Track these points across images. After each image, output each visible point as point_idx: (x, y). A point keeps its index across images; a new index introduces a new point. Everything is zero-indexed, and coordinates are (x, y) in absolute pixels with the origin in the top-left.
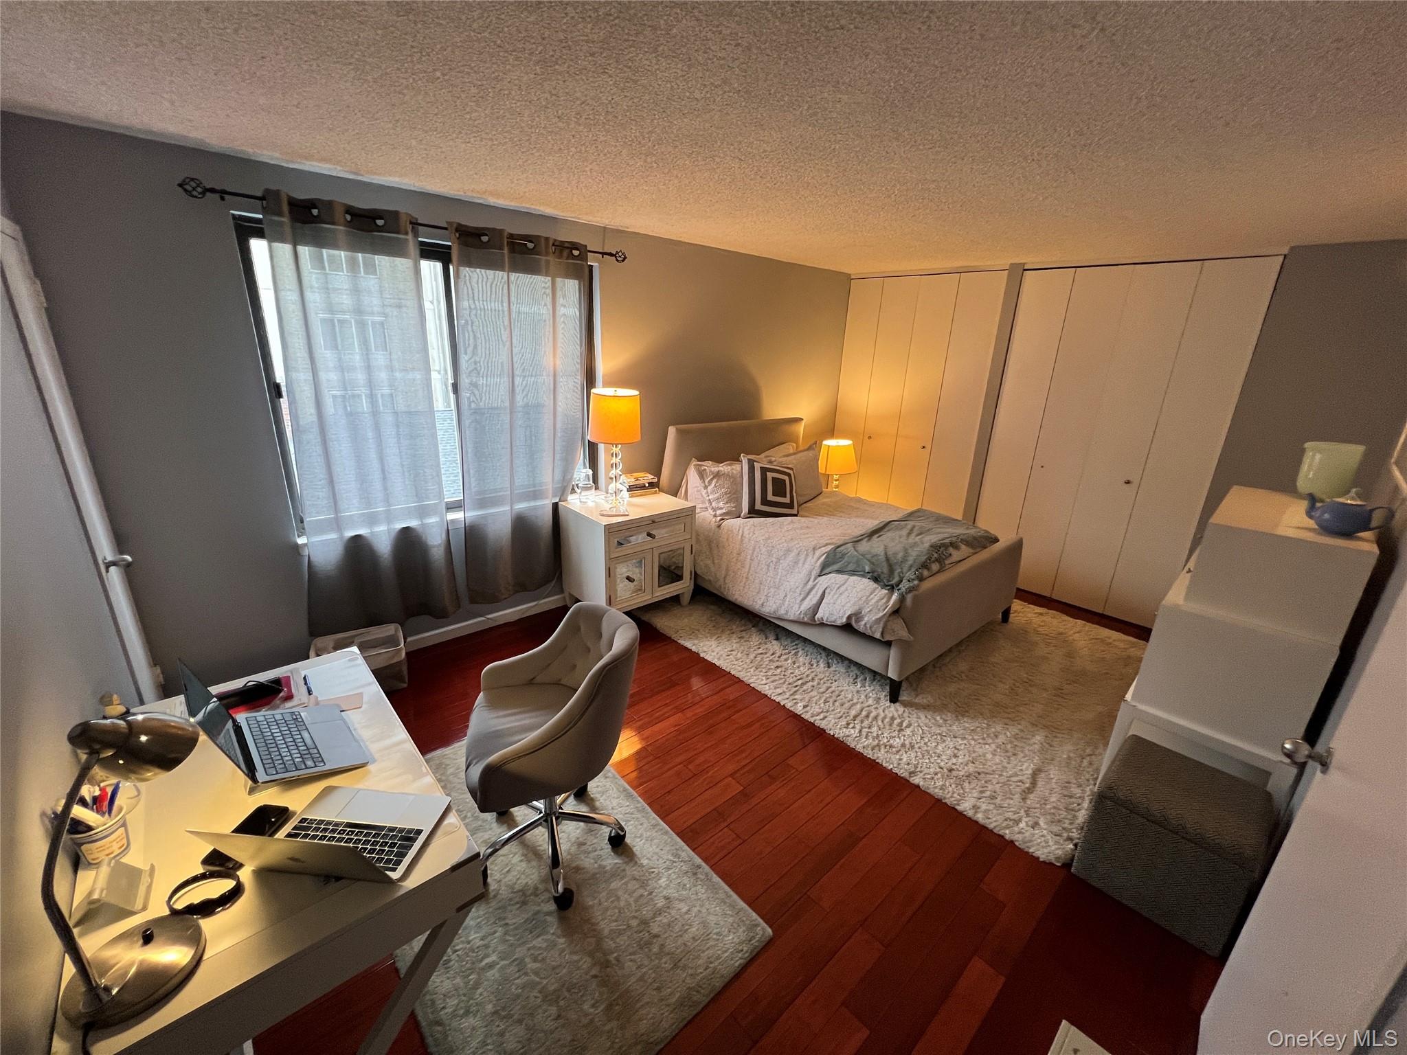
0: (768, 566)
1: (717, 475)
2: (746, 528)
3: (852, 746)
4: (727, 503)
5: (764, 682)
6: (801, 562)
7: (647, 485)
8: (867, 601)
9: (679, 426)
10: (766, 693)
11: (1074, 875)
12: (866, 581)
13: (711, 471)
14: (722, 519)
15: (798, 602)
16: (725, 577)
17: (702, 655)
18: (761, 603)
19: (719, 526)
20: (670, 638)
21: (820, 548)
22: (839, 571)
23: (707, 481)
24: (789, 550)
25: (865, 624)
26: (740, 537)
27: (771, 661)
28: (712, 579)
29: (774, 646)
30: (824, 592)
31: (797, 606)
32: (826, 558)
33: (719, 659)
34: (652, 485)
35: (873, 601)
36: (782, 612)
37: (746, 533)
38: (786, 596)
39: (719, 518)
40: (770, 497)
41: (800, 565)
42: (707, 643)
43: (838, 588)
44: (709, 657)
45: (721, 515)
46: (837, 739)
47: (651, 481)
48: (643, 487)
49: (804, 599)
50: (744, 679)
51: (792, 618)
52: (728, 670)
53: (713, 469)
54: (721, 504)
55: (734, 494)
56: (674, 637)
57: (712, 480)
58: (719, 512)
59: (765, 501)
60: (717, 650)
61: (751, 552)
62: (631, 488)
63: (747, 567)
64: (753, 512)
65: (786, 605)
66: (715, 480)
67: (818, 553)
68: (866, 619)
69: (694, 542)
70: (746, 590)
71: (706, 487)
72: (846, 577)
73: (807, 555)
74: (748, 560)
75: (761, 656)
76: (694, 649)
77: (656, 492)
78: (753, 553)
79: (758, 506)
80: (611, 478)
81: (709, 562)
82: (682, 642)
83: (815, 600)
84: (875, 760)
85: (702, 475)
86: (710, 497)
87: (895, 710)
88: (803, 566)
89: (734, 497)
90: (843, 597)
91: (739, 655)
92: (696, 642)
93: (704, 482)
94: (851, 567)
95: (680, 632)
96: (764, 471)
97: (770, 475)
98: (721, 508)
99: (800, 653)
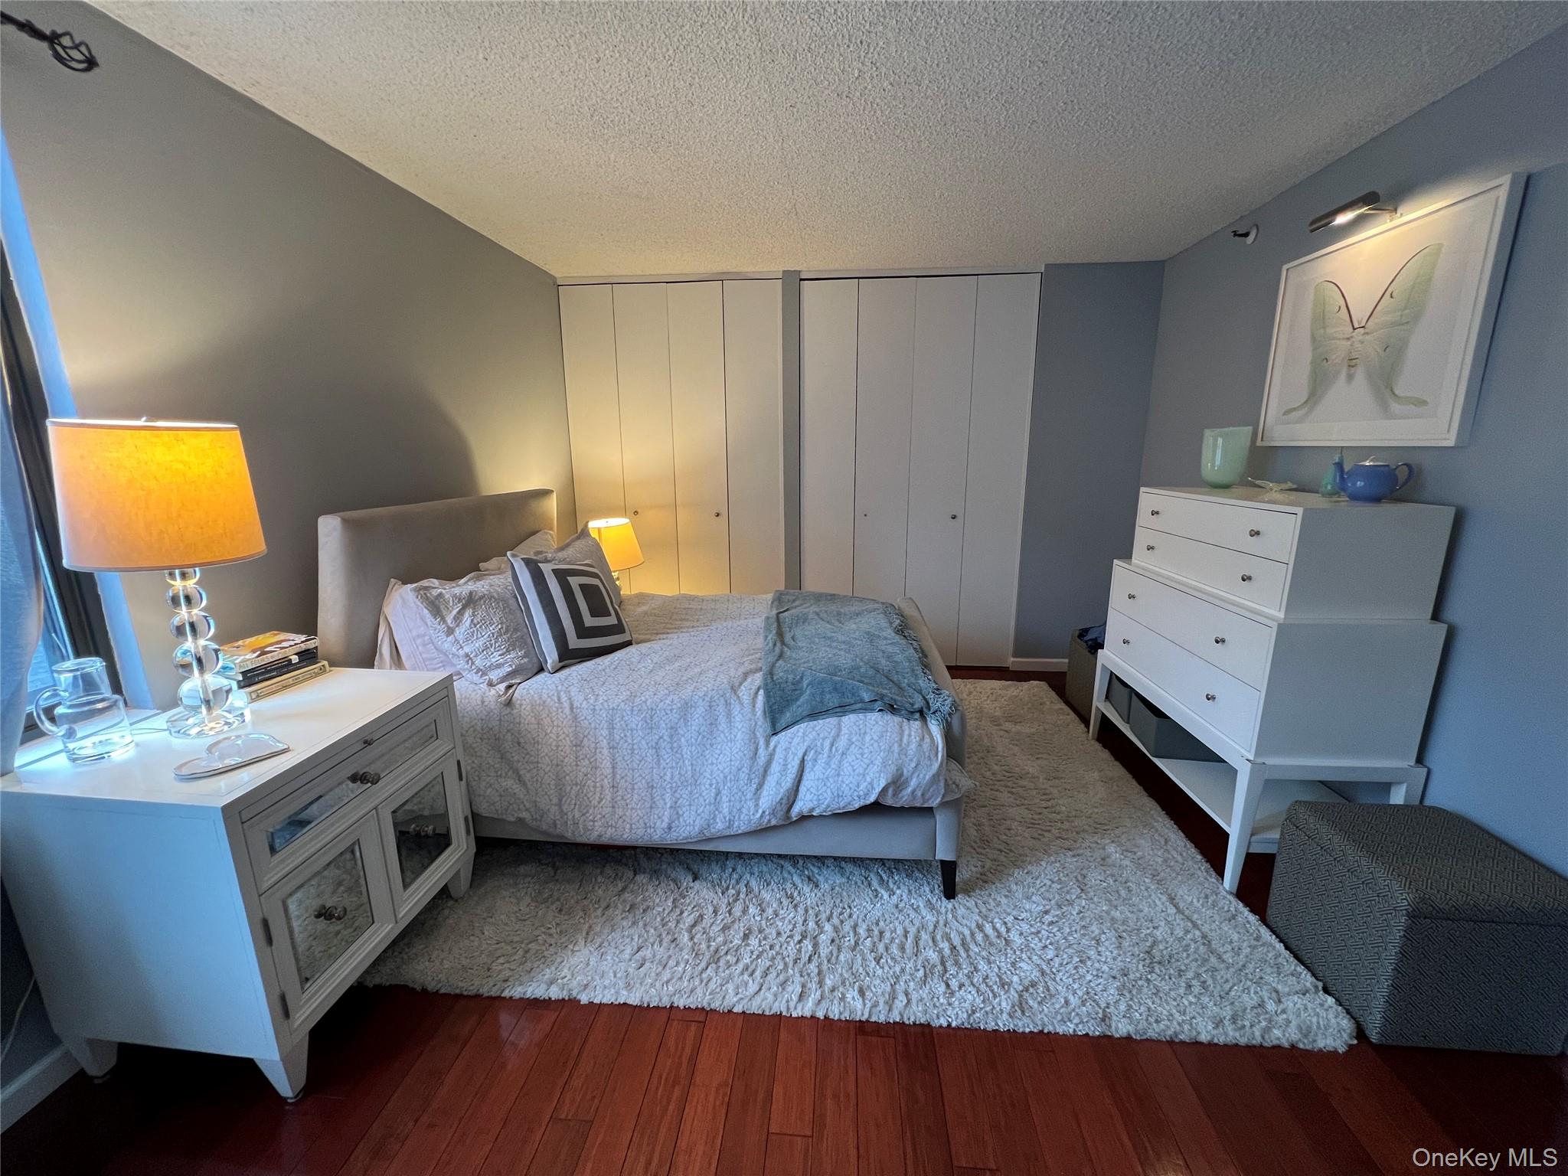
0: (657, 748)
1: (470, 601)
2: (574, 691)
3: (991, 1026)
4: (508, 651)
5: (753, 988)
6: (722, 719)
7: (295, 659)
8: (903, 751)
9: (349, 514)
10: (775, 1009)
11: (1381, 1046)
12: (874, 717)
13: (454, 596)
14: (509, 687)
15: (749, 796)
16: (560, 805)
17: (584, 999)
18: (665, 825)
19: (509, 703)
20: (478, 997)
21: (741, 684)
22: (813, 715)
23: (449, 619)
24: (687, 707)
25: (913, 792)
26: (567, 711)
27: (725, 928)
28: (524, 815)
29: (702, 894)
30: (803, 761)
31: (751, 804)
32: (768, 696)
33: (628, 986)
34: (308, 657)
35: (913, 746)
36: (719, 826)
37: (578, 699)
38: (718, 793)
39: (502, 687)
40: (589, 621)
41: (723, 726)
42: (574, 960)
43: (832, 745)
44: (604, 996)
45: (502, 680)
46: (958, 1028)
47: (303, 647)
48: (283, 667)
49: (760, 786)
50: (715, 1005)
51: (743, 829)
52: (666, 1002)
53: (457, 591)
54: (496, 658)
55: (516, 630)
56: (487, 990)
57: (461, 613)
58: (494, 675)
59: (583, 632)
60: (607, 965)
61: (605, 732)
62: (250, 678)
63: (606, 765)
64: (569, 656)
65: (726, 811)
66: (468, 613)
67: (745, 693)
68: (913, 783)
69: (460, 755)
70: (620, 812)
71: (450, 631)
72: (831, 721)
73: (727, 704)
74: (605, 751)
75: (699, 928)
76: (555, 993)
77: (323, 670)
78: (611, 734)
79: (574, 642)
80: (186, 667)
81: (509, 783)
82: (517, 992)
83: (788, 782)
84: (1041, 1032)
85: (436, 607)
86: (467, 649)
87: (964, 911)
88: (731, 727)
89: (519, 635)
90: (850, 758)
91: (660, 951)
92: (548, 973)
93: (443, 620)
94: (832, 700)
95: (495, 967)
96: (561, 575)
97: (574, 582)
98: (499, 666)
99: (753, 884)
